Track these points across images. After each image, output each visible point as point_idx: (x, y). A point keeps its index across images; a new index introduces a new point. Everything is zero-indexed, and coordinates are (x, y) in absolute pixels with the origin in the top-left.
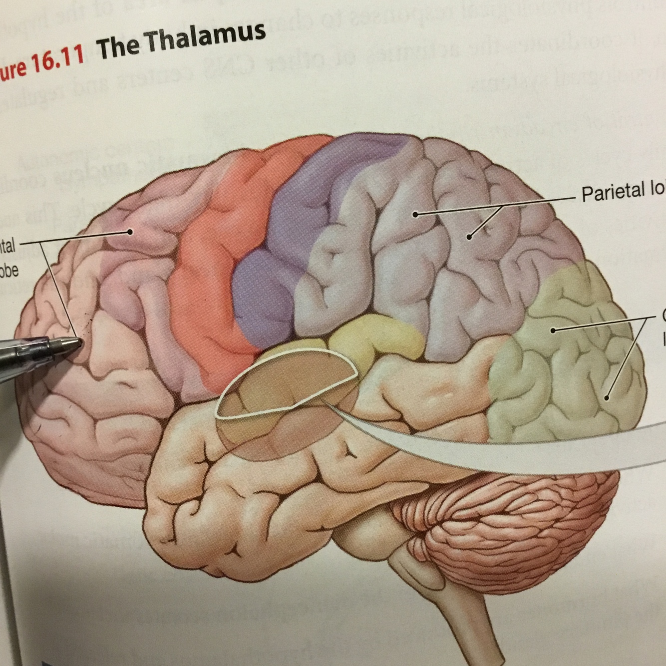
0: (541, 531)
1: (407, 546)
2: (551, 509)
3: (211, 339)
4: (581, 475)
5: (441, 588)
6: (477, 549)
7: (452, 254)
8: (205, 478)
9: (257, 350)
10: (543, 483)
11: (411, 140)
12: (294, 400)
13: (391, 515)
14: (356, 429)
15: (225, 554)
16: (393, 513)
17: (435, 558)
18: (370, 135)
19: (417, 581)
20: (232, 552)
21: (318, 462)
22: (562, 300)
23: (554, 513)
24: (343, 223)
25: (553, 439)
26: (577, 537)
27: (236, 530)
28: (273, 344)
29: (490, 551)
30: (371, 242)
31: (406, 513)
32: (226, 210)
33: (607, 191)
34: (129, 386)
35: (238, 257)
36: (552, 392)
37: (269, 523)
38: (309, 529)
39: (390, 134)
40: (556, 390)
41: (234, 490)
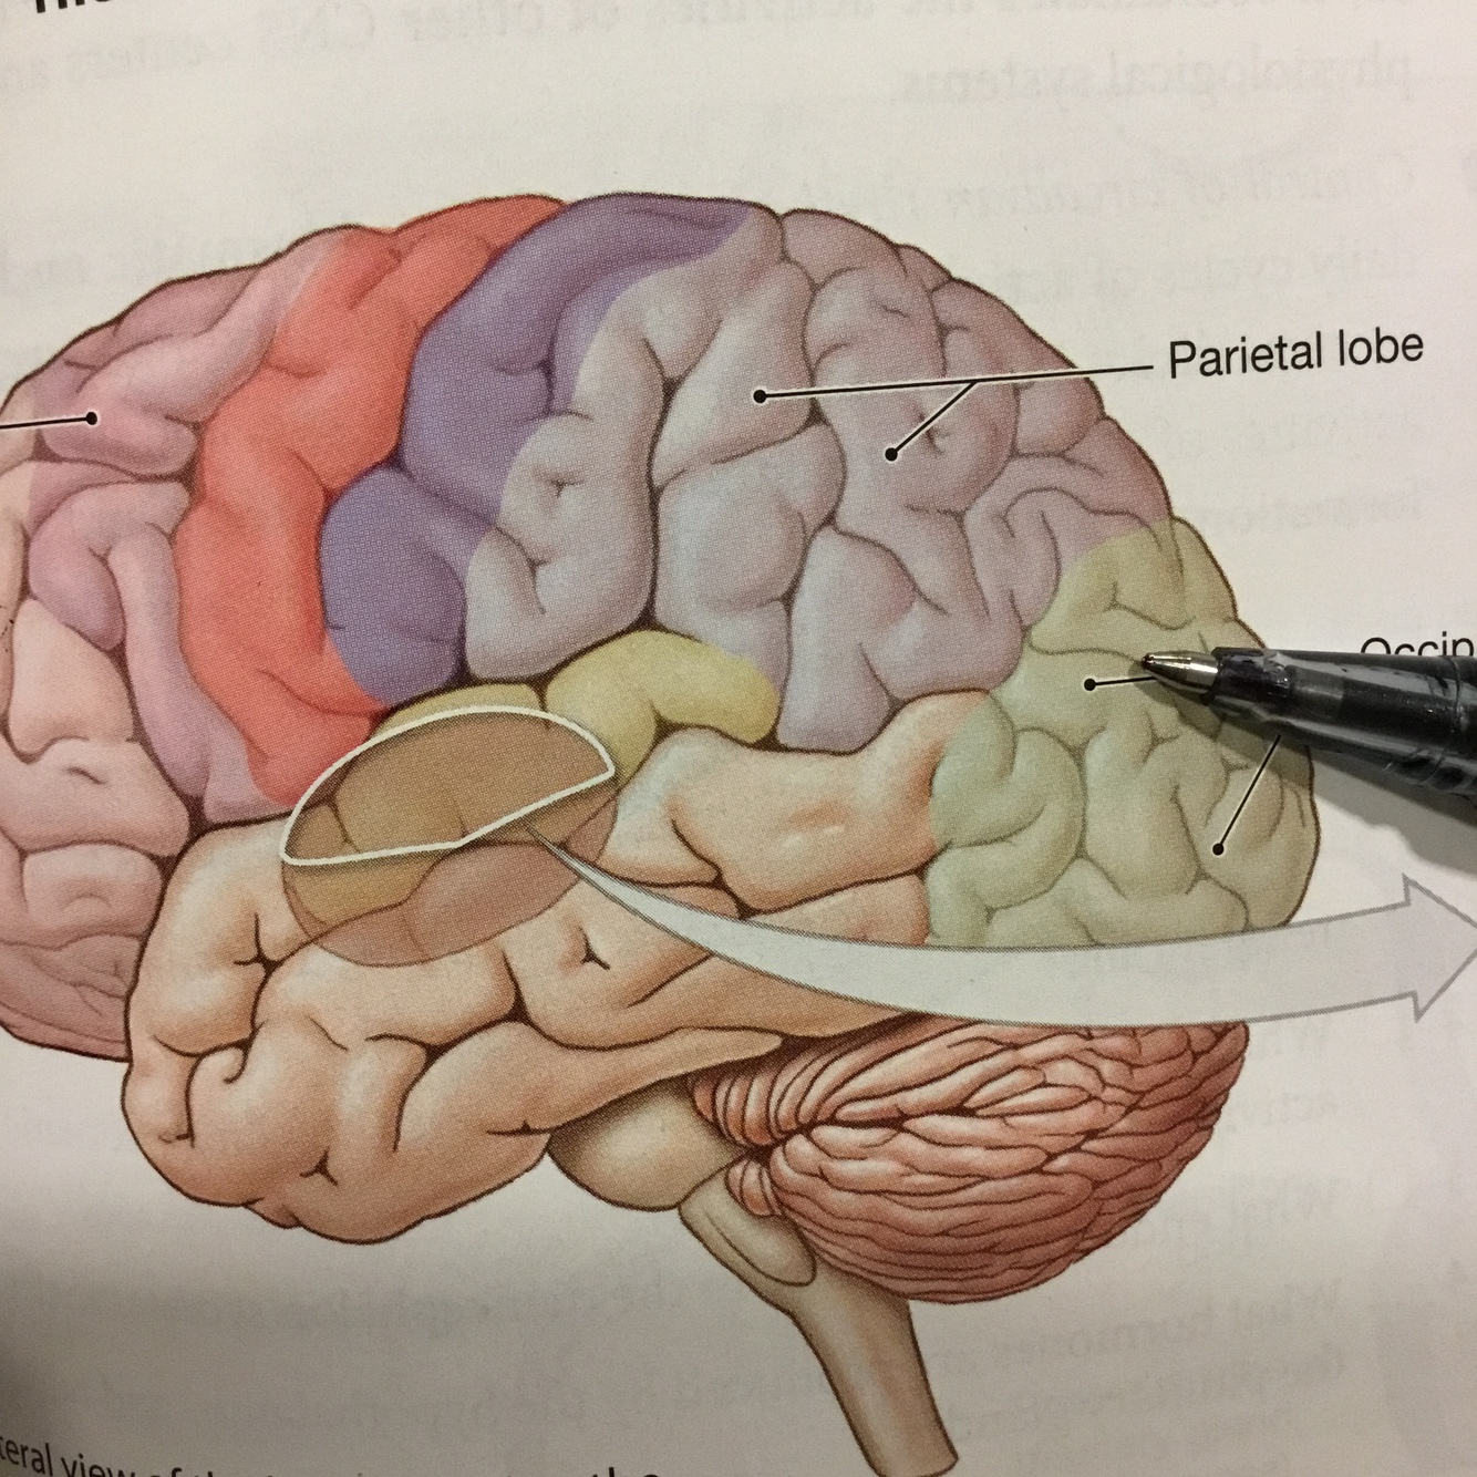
0: (1051, 1157)
1: (727, 1178)
2: (1076, 1106)
3: (274, 677)
4: (1153, 1029)
5: (805, 1279)
6: (895, 1193)
7: (848, 493)
8: (257, 998)
9: (379, 707)
10: (1058, 1044)
11: (753, 216)
12: (464, 827)
13: (689, 1105)
14: (608, 901)
15: (301, 1175)
16: (694, 1101)
17: (791, 1209)
18: (653, 201)
19: (747, 1260)
20: (316, 1171)
21: (519, 975)
22: (1114, 613)
23: (1084, 1116)
24: (584, 412)
25: (1085, 941)
26: (1139, 1176)
27: (327, 1122)
28: (416, 694)
29: (925, 1199)
30: (650, 459)
31: (726, 1102)
32: (305, 372)
33: (1229, 353)
34: (91, 778)
35: (335, 485)
36: (1084, 830)
37: (401, 1110)
38: (493, 1127)
39: (699, 199)
40: (1094, 829)
41: (323, 1030)
